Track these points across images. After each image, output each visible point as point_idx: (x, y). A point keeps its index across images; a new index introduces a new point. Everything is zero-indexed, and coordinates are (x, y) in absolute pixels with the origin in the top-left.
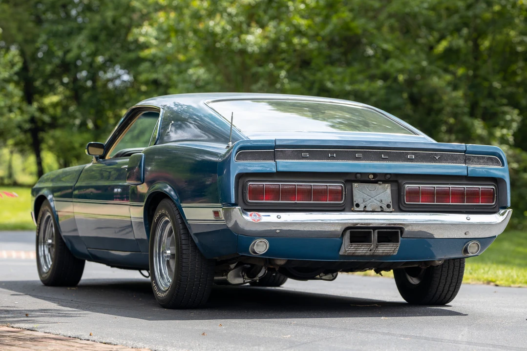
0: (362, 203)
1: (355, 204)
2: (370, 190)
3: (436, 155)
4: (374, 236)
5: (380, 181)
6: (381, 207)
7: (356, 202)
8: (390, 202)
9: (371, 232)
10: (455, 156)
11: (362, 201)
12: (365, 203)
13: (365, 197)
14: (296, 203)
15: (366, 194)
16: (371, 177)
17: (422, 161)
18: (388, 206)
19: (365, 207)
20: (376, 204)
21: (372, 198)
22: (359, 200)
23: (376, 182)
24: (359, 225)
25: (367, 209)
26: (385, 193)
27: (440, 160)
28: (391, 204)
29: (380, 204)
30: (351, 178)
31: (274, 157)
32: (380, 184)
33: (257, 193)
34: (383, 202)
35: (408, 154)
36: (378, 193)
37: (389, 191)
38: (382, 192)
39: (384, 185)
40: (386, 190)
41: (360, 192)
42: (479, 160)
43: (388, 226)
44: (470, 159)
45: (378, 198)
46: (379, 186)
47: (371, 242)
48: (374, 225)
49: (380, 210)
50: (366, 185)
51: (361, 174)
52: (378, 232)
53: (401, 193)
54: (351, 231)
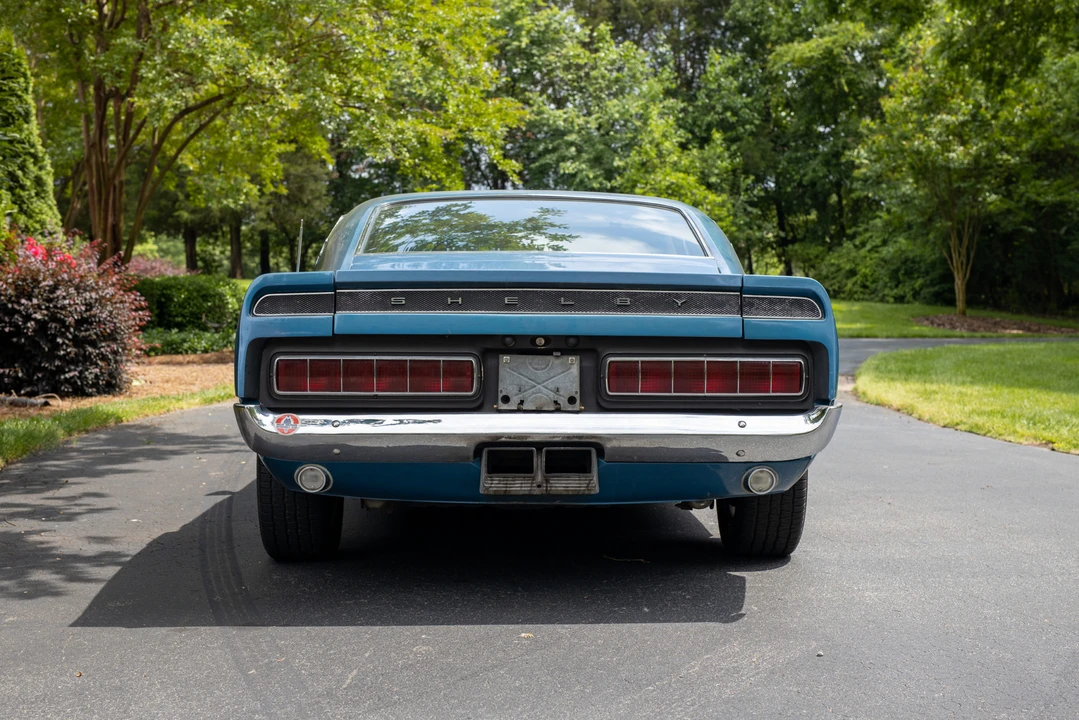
0: (516, 395)
1: (500, 396)
2: (537, 369)
3: (678, 297)
4: (539, 462)
5: (557, 350)
6: (556, 402)
7: (504, 393)
8: (576, 393)
9: (532, 452)
10: (719, 298)
11: (516, 391)
12: (521, 396)
13: (523, 383)
14: (376, 396)
15: (526, 377)
16: (541, 341)
17: (647, 310)
18: (572, 400)
19: (522, 402)
20: (545, 394)
21: (539, 384)
22: (510, 388)
23: (548, 352)
24: (503, 439)
25: (524, 407)
26: (567, 374)
27: (686, 307)
28: (578, 397)
29: (553, 396)
30: (492, 346)
31: (334, 305)
32: (557, 357)
34: (561, 392)
35: (616, 295)
36: (552, 374)
37: (575, 370)
38: (560, 371)
39: (565, 357)
40: (569, 369)
41: (512, 373)
42: (771, 306)
43: (566, 440)
44: (751, 304)
45: (551, 384)
46: (555, 362)
47: (532, 472)
48: (537, 440)
49: (553, 409)
50: (528, 359)
51: (513, 337)
52: (547, 451)
53: (601, 374)
54: (489, 452)
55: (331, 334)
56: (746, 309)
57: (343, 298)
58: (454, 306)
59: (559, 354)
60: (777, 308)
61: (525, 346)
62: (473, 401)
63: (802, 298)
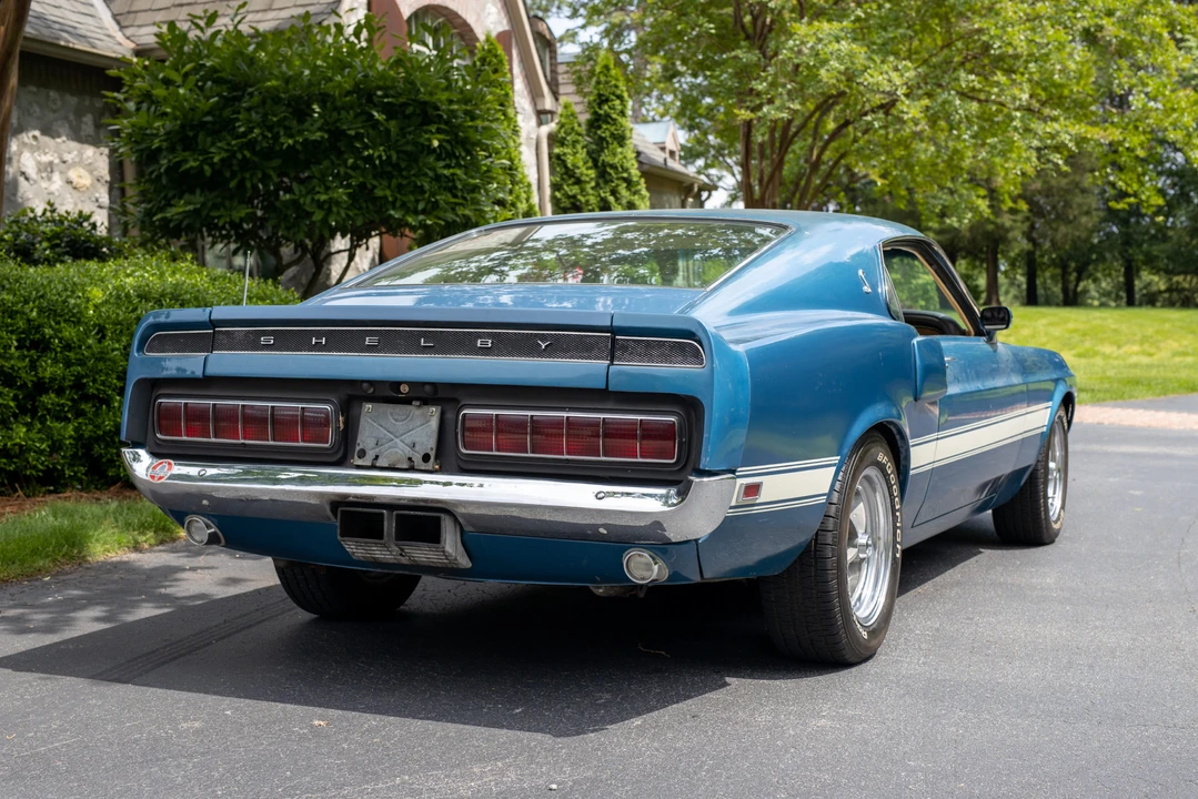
0: (374, 449)
1: (358, 448)
2: (396, 420)
3: (543, 338)
4: (389, 526)
5: (417, 399)
6: (410, 459)
7: (361, 447)
8: (432, 449)
9: (382, 514)
10: (588, 340)
11: (373, 444)
12: (377, 450)
13: (381, 435)
14: (241, 444)
15: (385, 429)
16: (405, 389)
17: (510, 354)
18: (426, 458)
19: (377, 457)
20: (399, 450)
21: (397, 437)
22: (368, 441)
23: (407, 401)
24: (351, 500)
25: (378, 464)
26: (422, 427)
27: (551, 350)
28: (432, 454)
29: (408, 452)
30: (353, 395)
31: (212, 344)
32: (419, 406)
33: (168, 419)
34: (417, 448)
35: (479, 336)
36: (411, 427)
37: (434, 423)
38: (419, 424)
39: (426, 407)
40: (429, 421)
41: (374, 424)
42: (650, 350)
43: (412, 503)
44: (625, 347)
45: (408, 438)
46: (414, 411)
47: (382, 538)
48: (384, 501)
49: (406, 466)
50: (389, 408)
51: (371, 383)
52: (397, 515)
53: (456, 428)
54: (342, 511)
55: (201, 376)
56: (618, 353)
57: (221, 337)
58: (318, 347)
59: (418, 403)
60: (655, 353)
61: (390, 393)
62: (337, 452)
63: (685, 341)
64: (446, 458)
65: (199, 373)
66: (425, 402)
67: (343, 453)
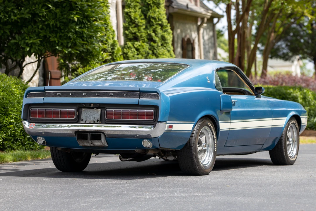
1: (81, 119)
2: (90, 112)
3: (125, 93)
4: (89, 136)
5: (95, 107)
6: (94, 121)
7: (82, 119)
9: (87, 134)
10: (134, 94)
11: (85, 118)
13: (87, 116)
14: (53, 119)
15: (88, 114)
16: (92, 105)
17: (117, 97)
18: (98, 121)
19: (86, 121)
20: (91, 119)
21: (91, 116)
22: (84, 117)
23: (93, 108)
24: (80, 131)
25: (86, 122)
26: (97, 114)
27: (126, 96)
28: (99, 120)
29: (93, 119)
30: (80, 106)
31: (45, 95)
32: (96, 109)
33: (34, 113)
34: (95, 119)
35: (110, 93)
36: (94, 114)
37: (99, 113)
39: (97, 109)
41: (85, 113)
43: (95, 131)
44: (142, 95)
45: (93, 116)
46: (95, 110)
47: (87, 139)
48: (88, 131)
49: (93, 123)
50: (89, 110)
51: (85, 104)
52: (91, 134)
53: (105, 114)
54: (78, 134)
56: (141, 96)
57: (47, 93)
58: (72, 96)
59: (96, 108)
60: (149, 96)
61: (89, 106)
62: (76, 120)
63: (155, 94)
64: (102, 120)
65: (42, 102)
66: (97, 108)
67: (78, 120)
